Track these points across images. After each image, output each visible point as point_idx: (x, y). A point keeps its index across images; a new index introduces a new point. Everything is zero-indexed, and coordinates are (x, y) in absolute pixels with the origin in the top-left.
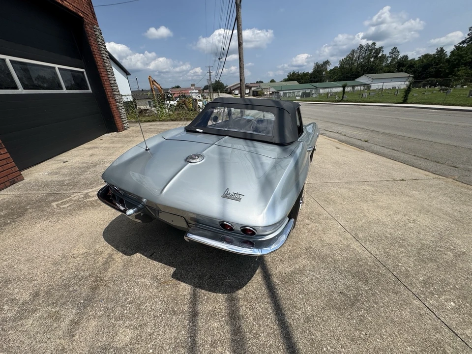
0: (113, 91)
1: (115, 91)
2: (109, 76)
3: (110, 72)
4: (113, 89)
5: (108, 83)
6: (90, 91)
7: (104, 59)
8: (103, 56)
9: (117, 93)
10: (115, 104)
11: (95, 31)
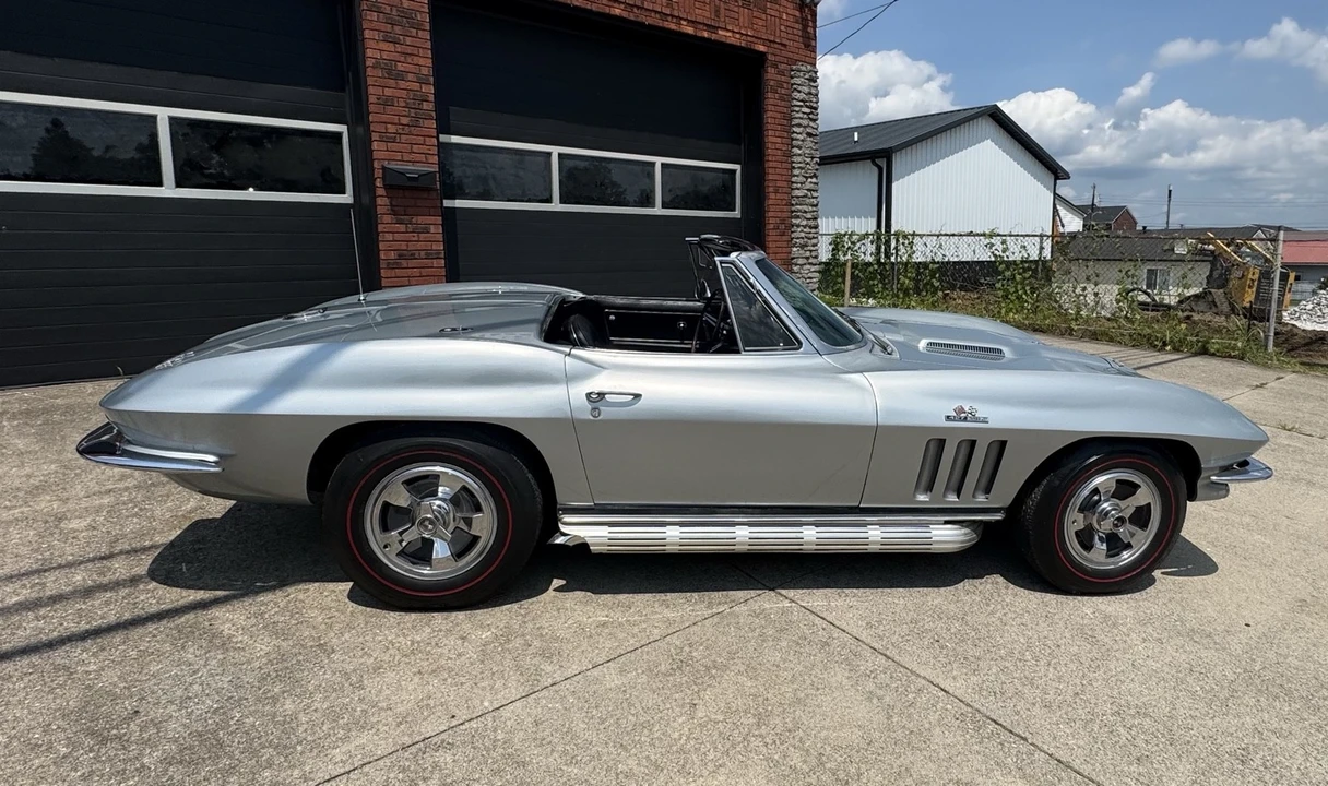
0: (792, 218)
1: (798, 217)
2: (794, 179)
3: (800, 168)
4: (792, 212)
5: (786, 197)
6: (737, 214)
7: (793, 139)
8: (794, 132)
9: (804, 222)
10: (785, 250)
11: (792, 77)
